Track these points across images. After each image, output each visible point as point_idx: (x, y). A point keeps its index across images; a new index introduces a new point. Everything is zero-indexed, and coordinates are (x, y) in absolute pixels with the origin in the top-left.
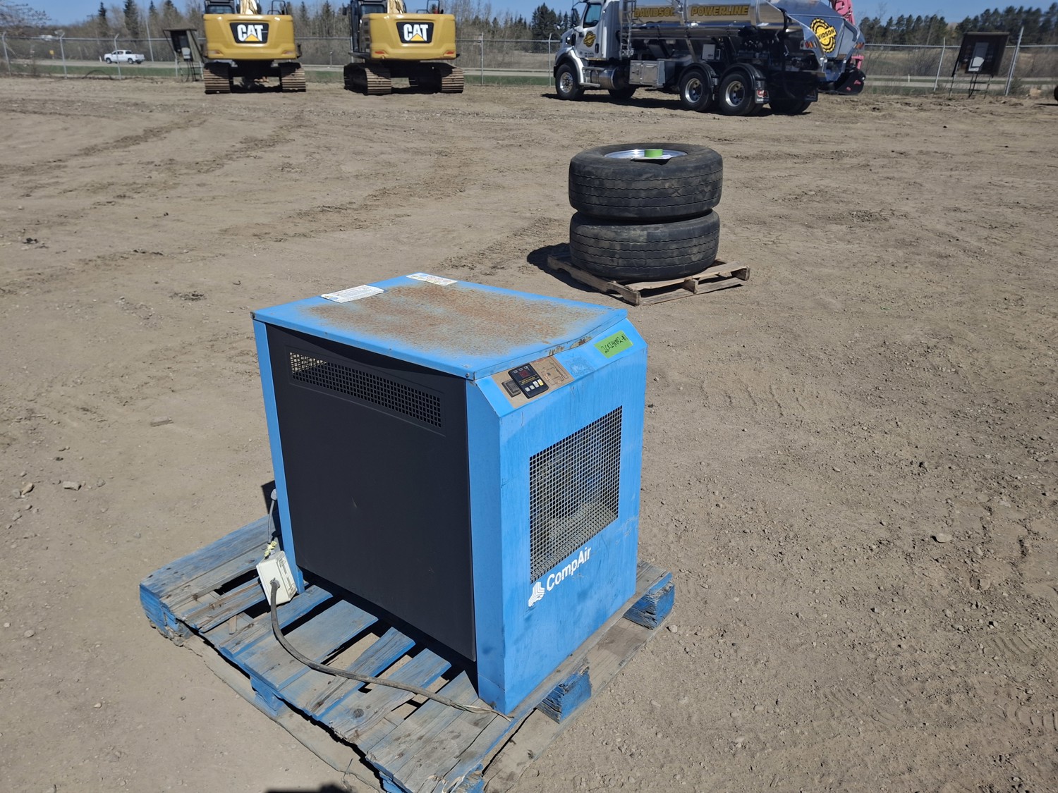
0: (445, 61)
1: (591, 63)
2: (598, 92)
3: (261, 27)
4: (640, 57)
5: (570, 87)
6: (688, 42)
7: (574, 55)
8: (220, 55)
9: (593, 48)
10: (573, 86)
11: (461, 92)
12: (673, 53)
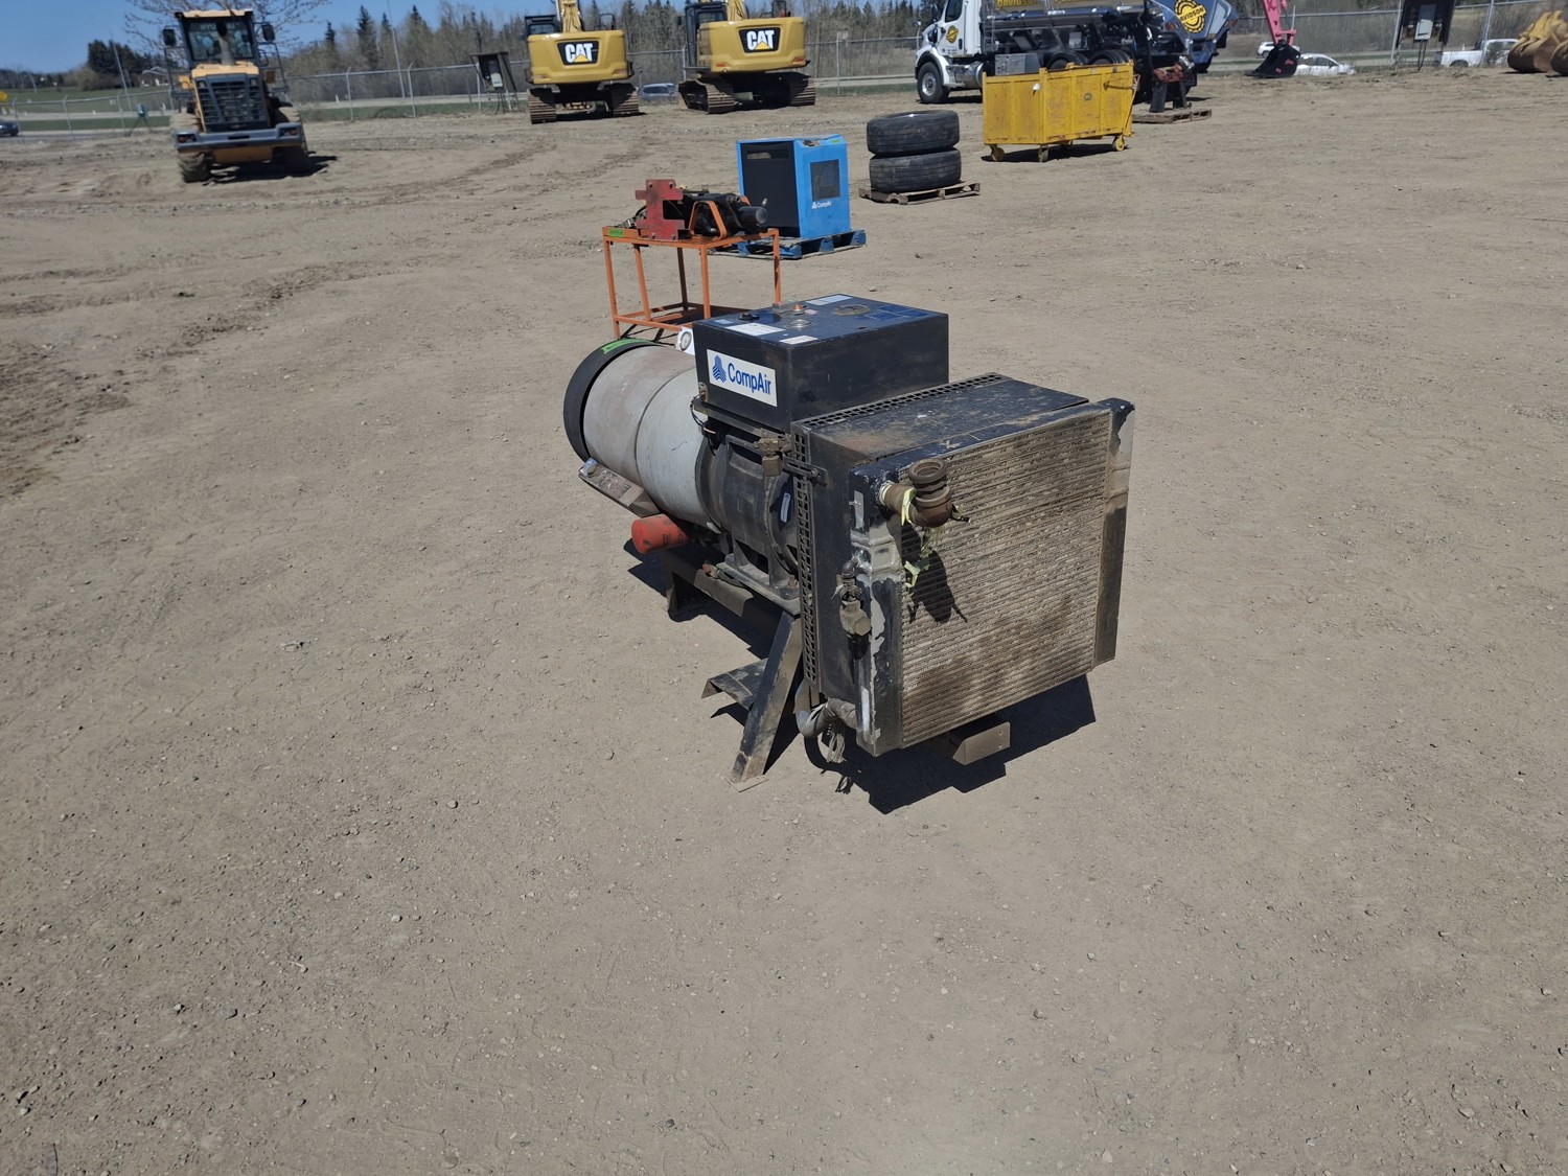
0: (794, 70)
1: (955, 60)
2: (963, 94)
3: (591, 45)
4: (1007, 50)
5: (934, 88)
6: (1054, 31)
7: (935, 52)
8: (547, 80)
9: (957, 42)
10: (937, 87)
11: (813, 104)
12: (1040, 44)
